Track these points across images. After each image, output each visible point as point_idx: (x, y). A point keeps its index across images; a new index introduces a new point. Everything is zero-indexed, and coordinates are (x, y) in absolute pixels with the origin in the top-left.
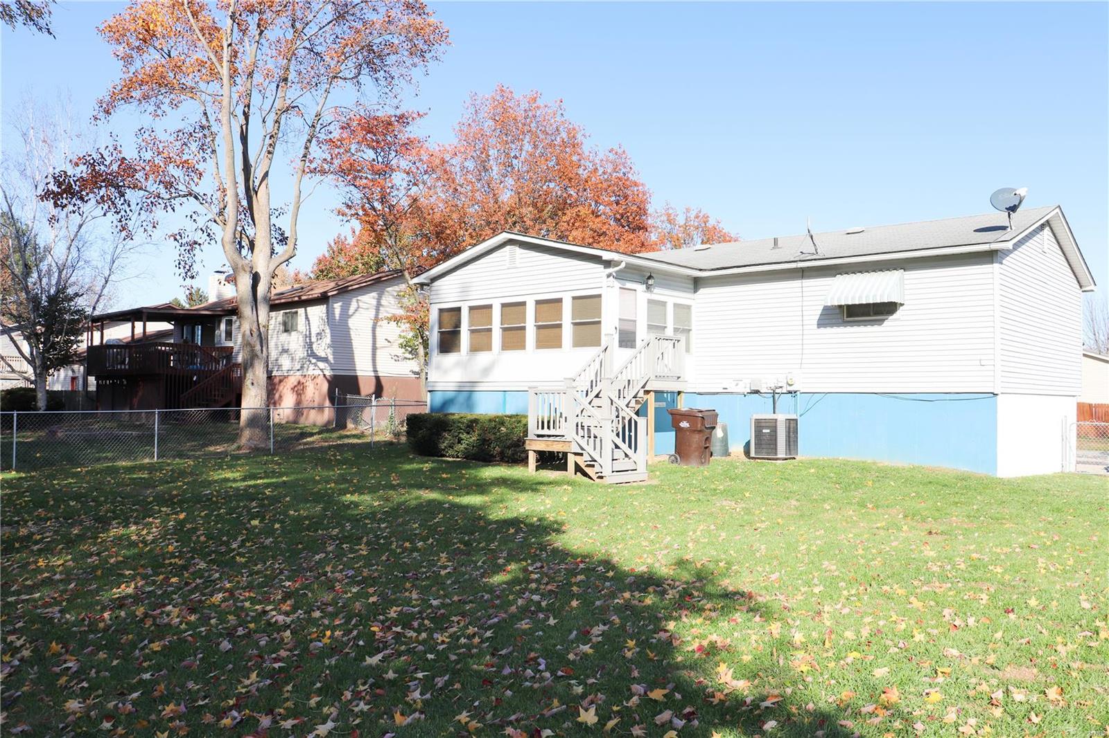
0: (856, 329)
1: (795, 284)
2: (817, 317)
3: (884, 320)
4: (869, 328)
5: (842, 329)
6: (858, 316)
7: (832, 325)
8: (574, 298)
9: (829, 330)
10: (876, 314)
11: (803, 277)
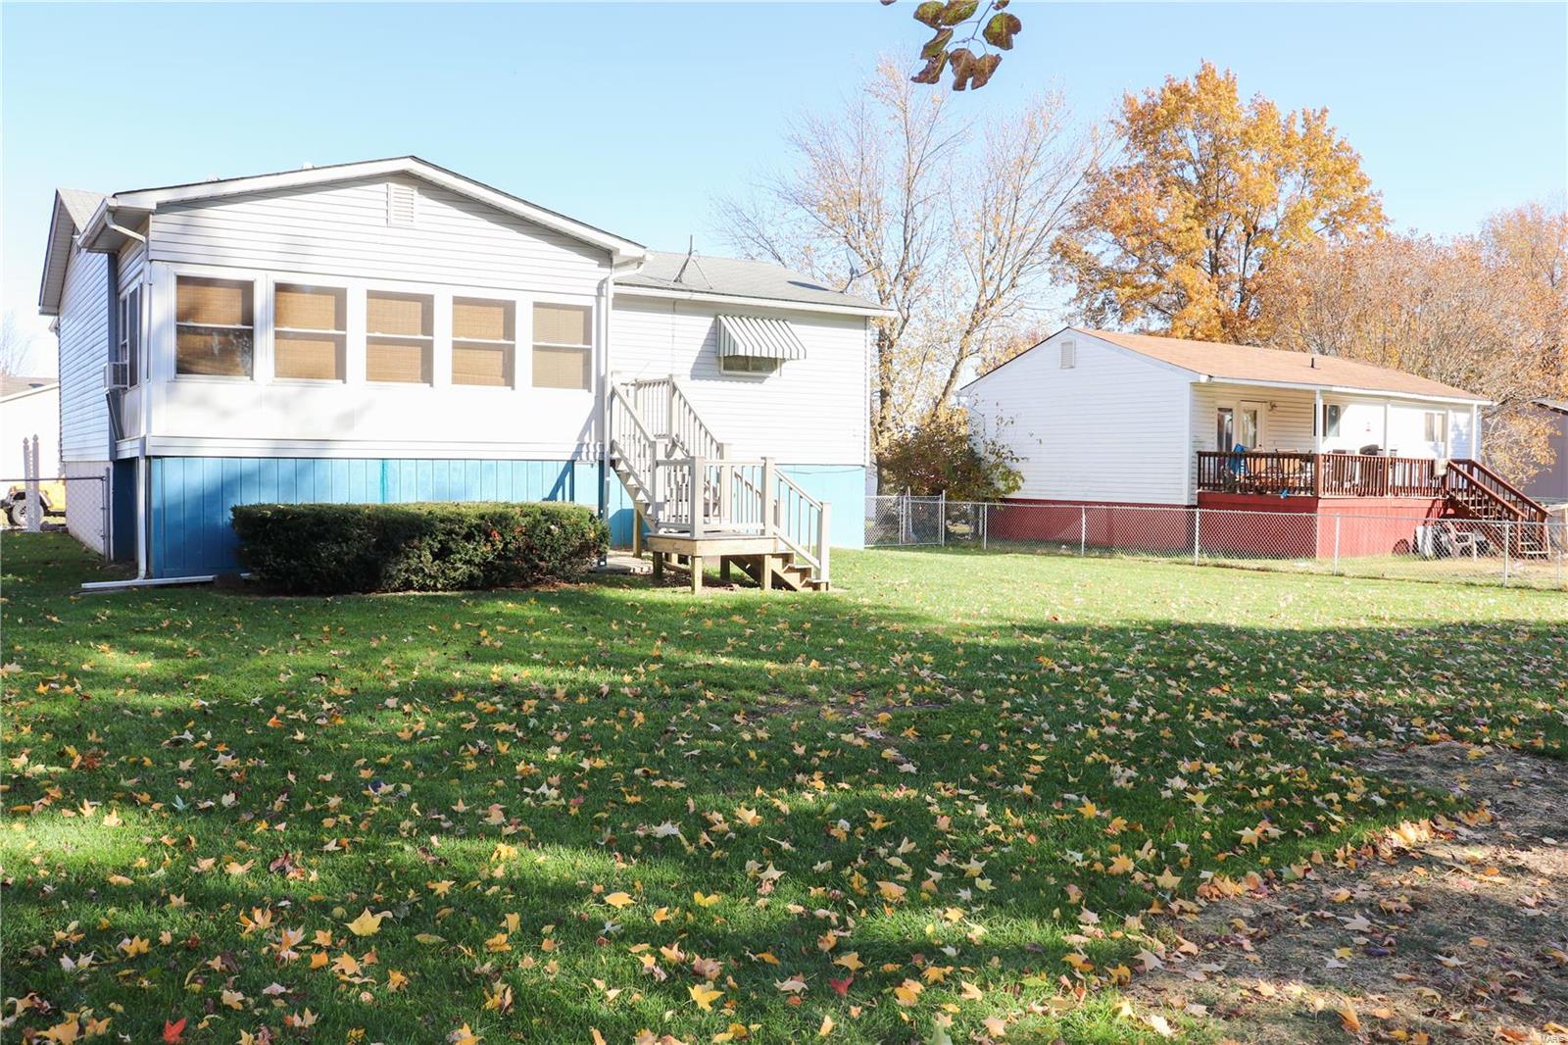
0: (741, 385)
1: (667, 318)
2: (691, 366)
3: (765, 378)
4: (749, 386)
5: (719, 384)
6: (738, 369)
7: (708, 378)
8: (537, 305)
9: (704, 383)
10: (756, 368)
11: (674, 311)
